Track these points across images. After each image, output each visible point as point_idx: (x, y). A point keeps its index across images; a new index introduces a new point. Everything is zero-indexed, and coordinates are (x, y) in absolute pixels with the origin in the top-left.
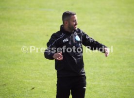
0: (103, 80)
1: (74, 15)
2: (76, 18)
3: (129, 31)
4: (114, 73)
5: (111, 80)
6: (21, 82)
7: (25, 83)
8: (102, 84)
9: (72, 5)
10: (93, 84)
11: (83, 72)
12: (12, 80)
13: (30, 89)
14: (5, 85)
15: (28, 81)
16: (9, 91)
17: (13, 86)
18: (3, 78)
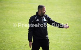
0: (63, 41)
1: (44, 7)
2: (45, 9)
3: (77, 15)
4: (69, 37)
5: (68, 40)
6: (19, 41)
7: (22, 42)
8: (63, 42)
9: (47, 1)
10: (58, 42)
11: (47, 37)
12: (15, 40)
13: (24, 45)
14: (11, 43)
15: (23, 41)
16: (13, 46)
17: (15, 43)
18: (10, 39)
